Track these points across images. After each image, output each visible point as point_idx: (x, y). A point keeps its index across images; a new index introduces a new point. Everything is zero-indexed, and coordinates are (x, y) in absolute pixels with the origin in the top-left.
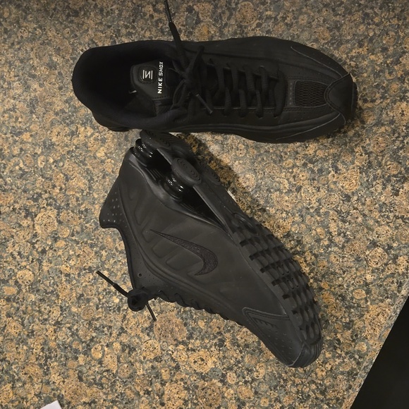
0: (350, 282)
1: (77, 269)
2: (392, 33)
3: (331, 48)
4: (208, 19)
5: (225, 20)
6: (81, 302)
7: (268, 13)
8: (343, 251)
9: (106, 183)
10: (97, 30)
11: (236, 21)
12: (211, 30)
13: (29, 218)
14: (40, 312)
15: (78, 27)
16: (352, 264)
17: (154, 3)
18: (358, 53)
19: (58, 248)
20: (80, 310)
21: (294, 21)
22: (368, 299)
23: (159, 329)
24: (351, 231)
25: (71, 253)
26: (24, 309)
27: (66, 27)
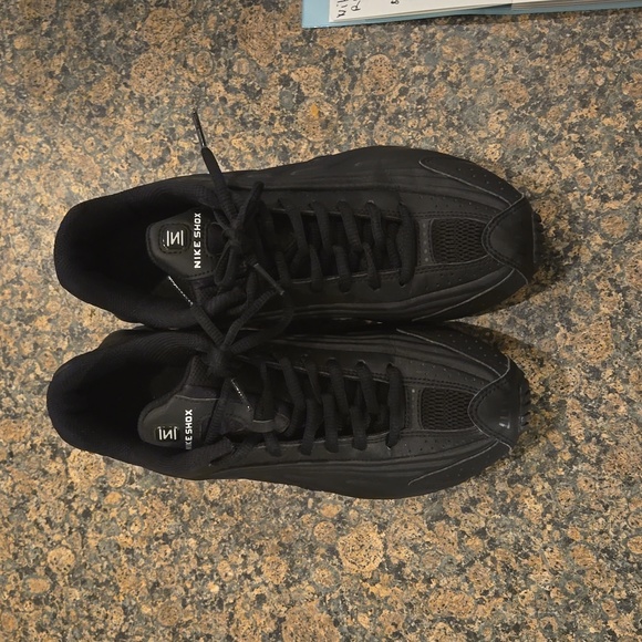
0: (618, 524)
1: (143, 538)
3: (533, 114)
4: (317, 93)
5: (345, 91)
6: (156, 595)
7: (417, 69)
8: (599, 469)
10: (137, 134)
11: (364, 90)
12: (323, 110)
13: (58, 459)
14: (90, 618)
15: (107, 133)
16: (619, 491)
17: (226, 78)
18: (582, 116)
19: (108, 505)
20: (155, 610)
21: (463, 78)
23: (292, 635)
24: (609, 432)
25: (132, 512)
26: (64, 615)
27: (88, 135)
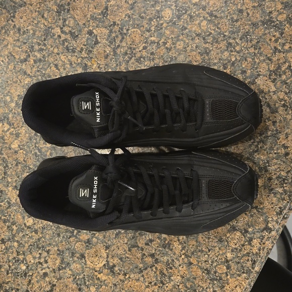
2: (249, 60)
9: (19, 170)
22: (228, 274)
